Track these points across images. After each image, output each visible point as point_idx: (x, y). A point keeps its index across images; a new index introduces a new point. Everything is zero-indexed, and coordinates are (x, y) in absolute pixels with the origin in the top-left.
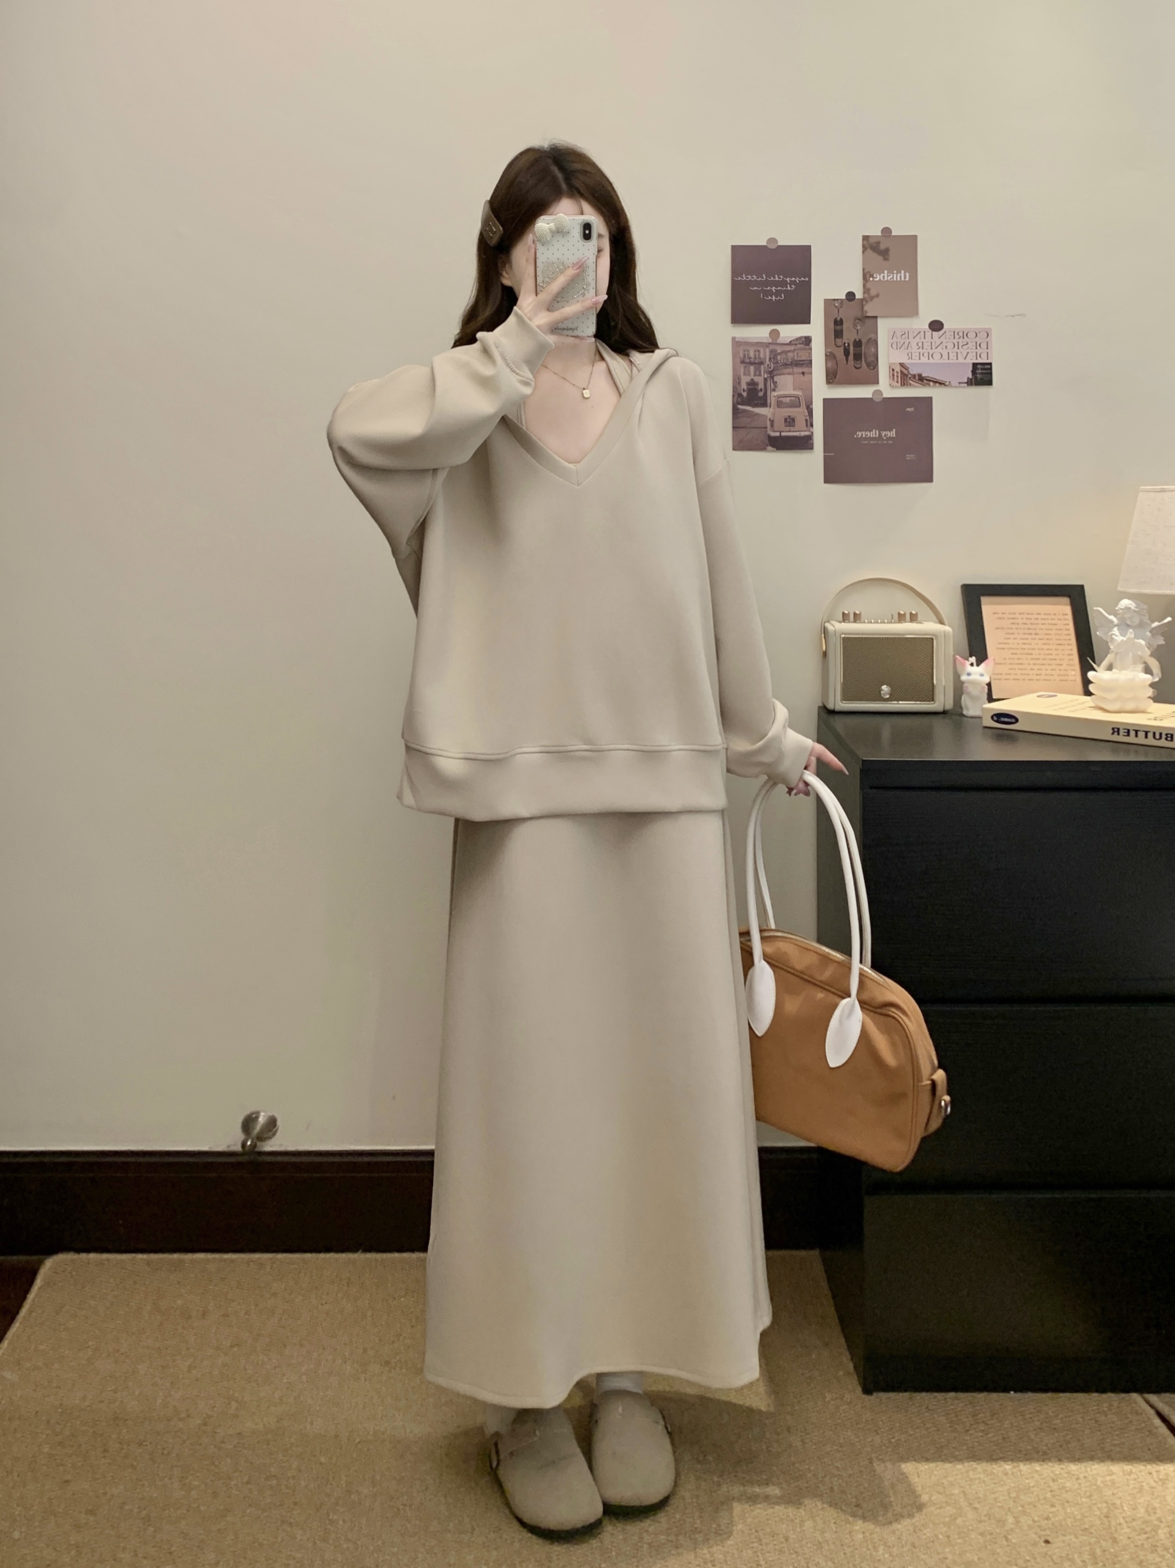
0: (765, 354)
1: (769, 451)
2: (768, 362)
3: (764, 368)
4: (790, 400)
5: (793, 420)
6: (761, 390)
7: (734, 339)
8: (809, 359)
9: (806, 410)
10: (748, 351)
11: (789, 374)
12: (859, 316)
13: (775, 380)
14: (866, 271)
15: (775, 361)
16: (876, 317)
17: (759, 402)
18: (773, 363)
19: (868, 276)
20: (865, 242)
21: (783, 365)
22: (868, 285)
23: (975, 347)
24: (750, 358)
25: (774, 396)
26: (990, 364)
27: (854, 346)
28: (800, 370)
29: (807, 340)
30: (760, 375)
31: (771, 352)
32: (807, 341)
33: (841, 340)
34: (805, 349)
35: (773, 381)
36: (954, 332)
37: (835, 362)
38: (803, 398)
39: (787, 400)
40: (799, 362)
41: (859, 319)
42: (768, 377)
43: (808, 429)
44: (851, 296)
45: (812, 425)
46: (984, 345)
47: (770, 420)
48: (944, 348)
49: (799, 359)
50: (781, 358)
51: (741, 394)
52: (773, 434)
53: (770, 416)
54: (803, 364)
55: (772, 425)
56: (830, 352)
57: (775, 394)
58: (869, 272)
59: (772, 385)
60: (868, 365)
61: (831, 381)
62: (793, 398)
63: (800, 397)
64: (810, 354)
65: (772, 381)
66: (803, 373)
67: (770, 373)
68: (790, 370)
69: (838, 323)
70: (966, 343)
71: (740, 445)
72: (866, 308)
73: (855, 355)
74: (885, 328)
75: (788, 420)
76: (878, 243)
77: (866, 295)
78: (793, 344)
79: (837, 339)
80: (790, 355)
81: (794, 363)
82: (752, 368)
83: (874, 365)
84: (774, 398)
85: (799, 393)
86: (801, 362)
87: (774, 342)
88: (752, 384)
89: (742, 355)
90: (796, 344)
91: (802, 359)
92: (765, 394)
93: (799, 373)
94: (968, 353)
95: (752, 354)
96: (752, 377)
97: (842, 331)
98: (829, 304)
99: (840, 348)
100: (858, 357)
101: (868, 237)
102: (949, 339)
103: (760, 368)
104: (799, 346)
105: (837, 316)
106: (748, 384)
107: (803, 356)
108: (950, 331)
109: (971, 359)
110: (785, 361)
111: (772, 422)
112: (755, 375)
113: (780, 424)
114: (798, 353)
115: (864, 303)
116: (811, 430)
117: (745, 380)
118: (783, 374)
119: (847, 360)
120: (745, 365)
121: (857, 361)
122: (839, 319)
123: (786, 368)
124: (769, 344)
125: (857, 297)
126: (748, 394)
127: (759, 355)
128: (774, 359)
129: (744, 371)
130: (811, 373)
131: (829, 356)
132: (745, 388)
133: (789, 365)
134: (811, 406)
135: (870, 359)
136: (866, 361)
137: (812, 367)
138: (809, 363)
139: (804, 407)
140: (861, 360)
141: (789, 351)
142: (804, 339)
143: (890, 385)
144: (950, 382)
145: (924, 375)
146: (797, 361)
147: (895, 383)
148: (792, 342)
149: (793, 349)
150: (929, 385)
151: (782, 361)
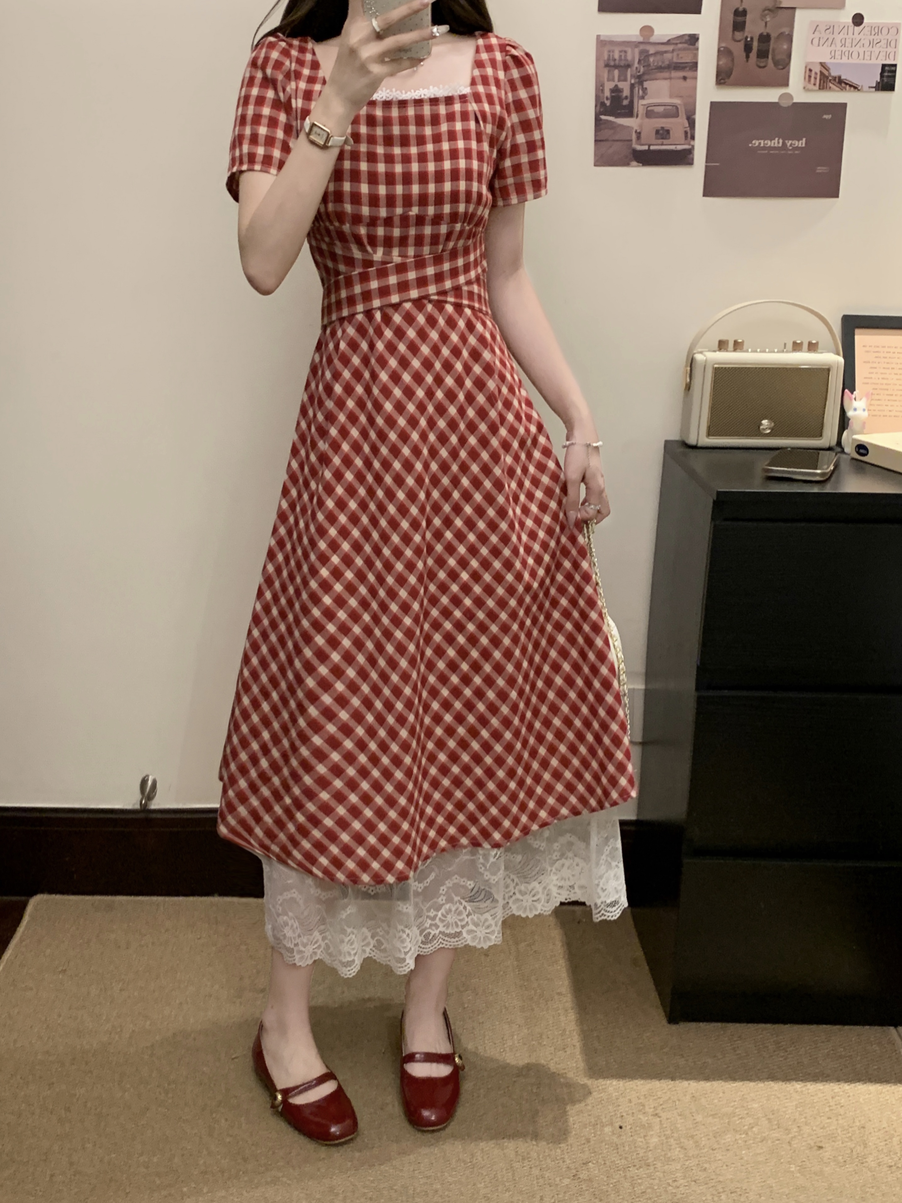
0: (635, 55)
1: (635, 166)
2: (636, 65)
3: (633, 71)
4: (665, 109)
5: (668, 131)
6: (628, 97)
7: (598, 34)
8: (694, 61)
9: (686, 121)
10: (614, 52)
11: (665, 79)
12: (771, 7)
13: (644, 86)
15: (645, 64)
16: (794, 8)
17: (624, 111)
18: (643, 66)
21: (657, 69)
24: (616, 60)
25: (642, 105)
27: (759, 41)
28: (683, 74)
29: (693, 39)
30: (627, 80)
31: (641, 53)
32: (695, 37)
33: (742, 33)
34: (689, 50)
35: (642, 87)
37: (730, 58)
38: (683, 107)
39: (662, 109)
40: (681, 65)
41: (769, 10)
42: (635, 82)
43: (689, 141)
45: (692, 137)
47: (636, 132)
48: (863, 45)
49: (679, 61)
50: (654, 61)
51: (604, 102)
52: (640, 148)
53: (636, 127)
55: (639, 138)
56: (725, 48)
57: (644, 102)
59: (640, 92)
60: (776, 63)
61: (721, 81)
62: (670, 107)
63: (679, 107)
64: (696, 56)
65: (640, 87)
66: (685, 78)
67: (640, 77)
68: (667, 74)
69: (739, 14)
71: (601, 160)
73: (759, 51)
74: (804, 21)
75: (661, 131)
78: (674, 43)
79: (736, 33)
81: (675, 65)
82: (617, 72)
84: (642, 107)
85: (679, 101)
87: (646, 40)
88: (617, 91)
89: (606, 58)
90: (677, 45)
91: (684, 61)
92: (632, 102)
93: (681, 78)
94: (880, 51)
95: (618, 56)
96: (616, 82)
97: (743, 23)
99: (739, 43)
100: (763, 54)
102: (868, 35)
103: (627, 71)
104: (680, 46)
105: (740, 6)
106: (612, 91)
107: (687, 58)
108: (871, 26)
109: (881, 60)
110: (660, 64)
111: (639, 134)
113: (649, 136)
114: (678, 54)
116: (692, 143)
117: (608, 86)
119: (747, 57)
120: (609, 68)
121: (761, 58)
122: (741, 9)
123: (660, 72)
124: (639, 43)
127: (627, 56)
128: (644, 61)
129: (608, 76)
130: (695, 77)
131: (723, 53)
132: (609, 95)
133: (665, 68)
134: (693, 117)
135: (778, 57)
136: (773, 59)
137: (696, 70)
138: (694, 66)
139: (685, 117)
140: (768, 57)
141: (667, 52)
142: (687, 38)
143: (804, 88)
144: (862, 86)
145: (842, 78)
146: (677, 63)
147: (811, 86)
148: (671, 42)
149: (671, 49)
150: (846, 89)
151: (655, 64)
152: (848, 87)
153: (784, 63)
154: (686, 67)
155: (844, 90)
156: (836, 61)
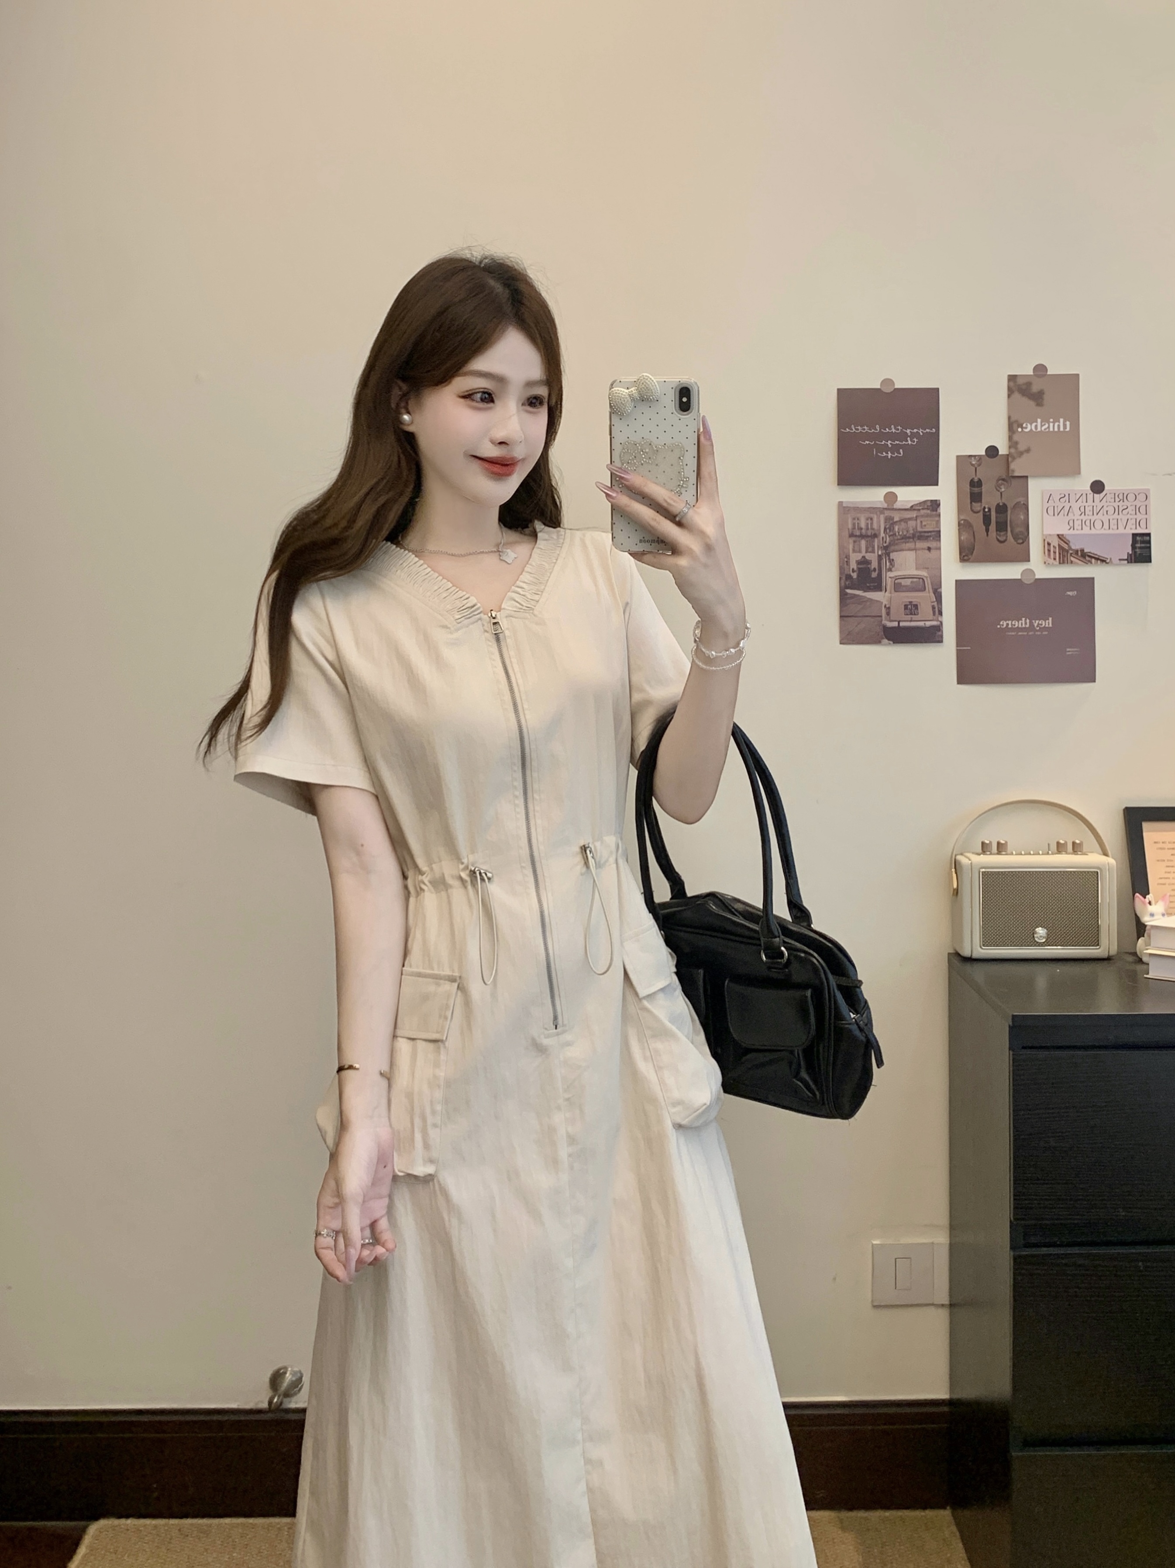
0: (879, 523)
1: (885, 645)
2: (882, 534)
3: (879, 542)
4: (912, 582)
5: (916, 606)
6: (875, 570)
7: (840, 503)
8: (935, 530)
9: (933, 595)
10: (858, 519)
11: (909, 550)
12: (1004, 477)
13: (891, 558)
14: (1013, 419)
15: (891, 533)
16: (1027, 477)
17: (872, 585)
18: (889, 536)
19: (1015, 426)
20: (1012, 384)
21: (902, 538)
22: (1016, 438)
24: (861, 529)
25: (890, 577)
26: (1150, 535)
27: (997, 512)
28: (925, 545)
30: (873, 552)
31: (887, 519)
32: (935, 505)
33: (979, 504)
34: (931, 516)
35: (889, 559)
36: (1117, 493)
37: (971, 532)
38: (928, 579)
39: (908, 582)
40: (923, 534)
41: (1003, 480)
42: (882, 554)
43: (935, 618)
44: (992, 451)
45: (941, 613)
46: (1143, 511)
47: (885, 606)
48: (1105, 514)
49: (923, 529)
50: (898, 529)
51: (850, 576)
52: (890, 624)
53: (885, 602)
54: (930, 536)
55: (888, 614)
56: (964, 521)
57: (890, 574)
58: (1016, 421)
59: (888, 564)
61: (966, 557)
62: (915, 580)
63: (925, 579)
64: (938, 522)
65: (887, 558)
66: (929, 549)
67: (886, 548)
68: (911, 545)
69: (976, 484)
70: (1124, 508)
71: (848, 637)
72: (1013, 466)
73: (997, 522)
74: (1037, 491)
75: (909, 606)
76: (1029, 384)
77: (1013, 450)
78: (914, 510)
79: (973, 503)
80: (912, 524)
81: (917, 535)
82: (863, 543)
84: (890, 579)
85: (923, 573)
86: (926, 534)
87: (890, 507)
88: (864, 563)
89: (850, 526)
90: (919, 511)
91: (927, 529)
92: (880, 575)
93: (924, 549)
94: (1125, 520)
95: (863, 525)
96: (863, 553)
97: (980, 494)
98: (962, 461)
99: (979, 514)
100: (1002, 527)
101: (1015, 376)
102: (1110, 503)
103: (874, 541)
104: (922, 512)
105: (974, 476)
106: (859, 563)
107: (929, 526)
108: (1112, 493)
109: (1129, 529)
110: (905, 533)
111: (888, 609)
112: (866, 552)
113: (898, 612)
114: (921, 522)
115: (1010, 459)
116: (940, 619)
117: (855, 558)
118: (903, 550)
119: (987, 530)
120: (854, 539)
121: (1000, 531)
122: (976, 480)
123: (906, 542)
124: (884, 509)
125: (1000, 453)
126: (858, 576)
127: (872, 524)
128: (890, 531)
129: (854, 547)
130: (940, 549)
131: (963, 526)
132: (855, 568)
133: (909, 538)
134: (939, 590)
135: (1018, 530)
136: (1012, 531)
137: (939, 541)
138: (937, 535)
139: (931, 590)
140: (1006, 530)
141: (910, 519)
142: (929, 504)
143: (1045, 563)
144: (1111, 559)
145: (1086, 551)
146: (920, 532)
147: (1052, 561)
148: (914, 508)
149: (915, 516)
150: (1091, 563)
151: (901, 533)
152: (1093, 560)
153: (1023, 537)
154: (927, 537)
155: (1089, 563)
156: (1075, 532)
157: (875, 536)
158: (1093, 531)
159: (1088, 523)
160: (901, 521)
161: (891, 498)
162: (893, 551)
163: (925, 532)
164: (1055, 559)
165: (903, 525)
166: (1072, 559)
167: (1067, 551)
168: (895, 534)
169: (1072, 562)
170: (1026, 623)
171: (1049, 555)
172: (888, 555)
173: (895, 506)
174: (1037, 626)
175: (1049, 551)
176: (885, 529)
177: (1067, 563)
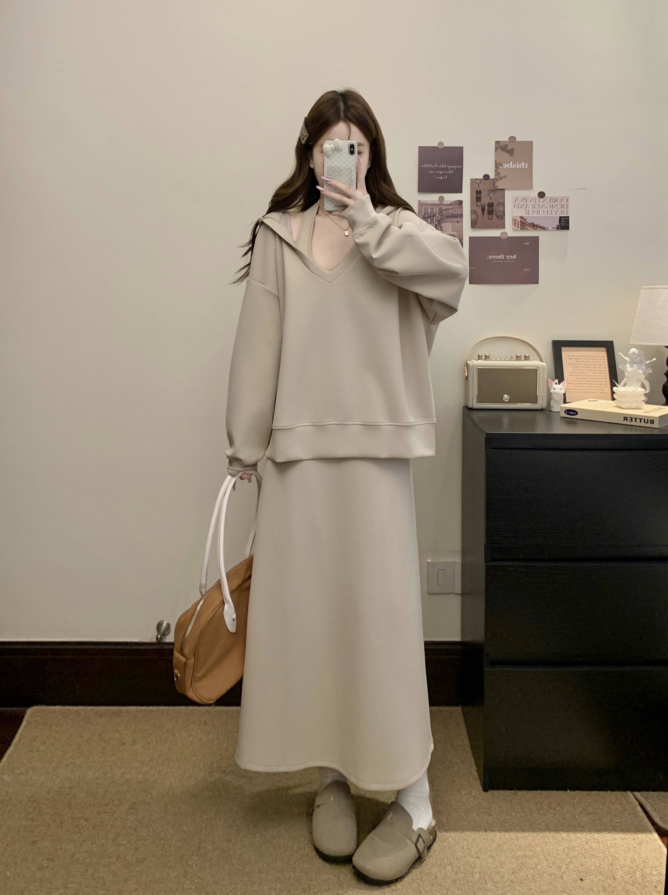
0: (436, 210)
2: (437, 215)
3: (436, 218)
7: (419, 201)
8: (461, 213)
10: (427, 209)
11: (449, 222)
12: (492, 189)
14: (497, 162)
15: (441, 215)
16: (504, 189)
19: (498, 166)
20: (497, 145)
21: (446, 217)
22: (498, 171)
23: (561, 207)
24: (428, 213)
26: (568, 217)
27: (488, 206)
28: (456, 220)
31: (440, 209)
32: (460, 203)
33: (480, 202)
34: (458, 208)
36: (551, 198)
37: (476, 215)
40: (455, 215)
41: (492, 191)
44: (487, 177)
46: (565, 206)
48: (545, 208)
49: (454, 213)
50: (445, 213)
56: (474, 210)
58: (499, 163)
60: (498, 217)
61: (474, 226)
64: (462, 210)
66: (458, 222)
67: (439, 221)
68: (450, 220)
69: (479, 193)
70: (556, 205)
72: (497, 184)
73: (488, 211)
74: (509, 196)
76: (506, 145)
77: (497, 177)
78: (452, 205)
79: (477, 202)
80: (450, 211)
81: (452, 216)
82: (429, 218)
83: (502, 217)
86: (456, 215)
87: (441, 203)
89: (423, 211)
90: (454, 205)
91: (457, 213)
93: (456, 222)
94: (557, 211)
95: (429, 211)
97: (481, 197)
98: (474, 181)
99: (479, 207)
100: (491, 213)
101: (499, 142)
102: (548, 202)
103: (434, 218)
104: (455, 206)
105: (478, 189)
107: (458, 212)
108: (548, 198)
109: (559, 214)
110: (447, 215)
115: (495, 181)
118: (446, 222)
119: (483, 214)
121: (490, 215)
123: (447, 219)
124: (438, 204)
125: (491, 178)
127: (433, 211)
128: (441, 213)
130: (462, 222)
131: (473, 212)
133: (449, 217)
135: (499, 214)
136: (496, 215)
137: (463, 218)
138: (461, 216)
140: (493, 214)
141: (450, 209)
142: (458, 202)
143: (513, 229)
144: (548, 228)
145: (535, 223)
146: (454, 214)
147: (516, 228)
148: (452, 204)
149: (452, 208)
150: (537, 229)
151: (445, 215)
152: (539, 228)
154: (457, 216)
155: (536, 230)
156: (529, 215)
157: (434, 216)
158: (539, 215)
159: (536, 212)
160: (446, 209)
161: (441, 199)
162: (442, 223)
163: (456, 214)
164: (518, 227)
165: (447, 211)
166: (528, 227)
167: (525, 224)
168: (443, 215)
169: (527, 229)
170: (502, 257)
171: (515, 225)
172: (440, 224)
173: (443, 203)
174: (509, 258)
175: (515, 223)
176: (439, 213)
177: (525, 229)
